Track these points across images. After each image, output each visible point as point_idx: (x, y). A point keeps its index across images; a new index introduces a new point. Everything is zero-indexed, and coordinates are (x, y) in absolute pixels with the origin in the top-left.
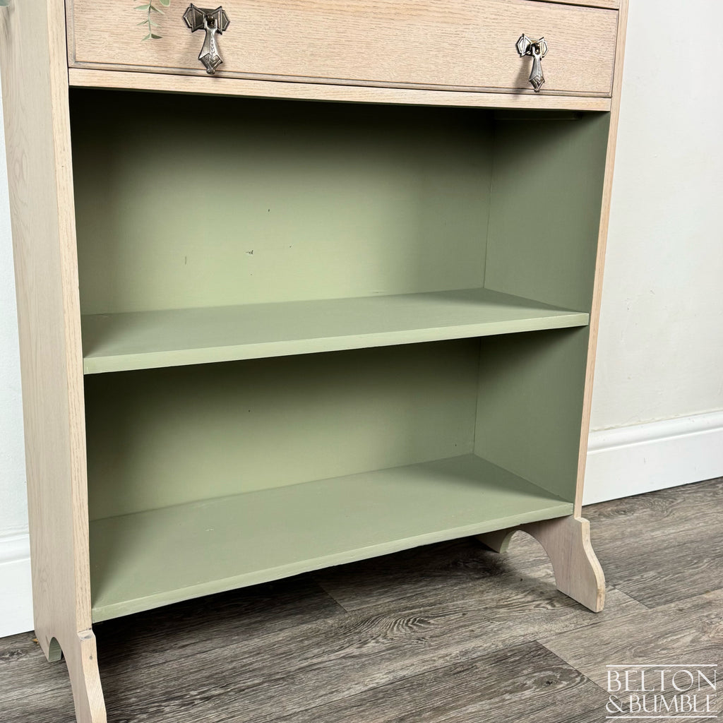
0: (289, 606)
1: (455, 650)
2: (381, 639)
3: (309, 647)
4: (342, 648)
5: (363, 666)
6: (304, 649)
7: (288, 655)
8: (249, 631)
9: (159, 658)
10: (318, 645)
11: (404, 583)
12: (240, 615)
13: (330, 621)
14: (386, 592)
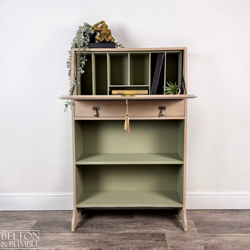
0: (125, 216)
1: (146, 231)
2: (135, 225)
3: (121, 223)
4: (126, 225)
5: (127, 229)
6: (119, 224)
7: (116, 224)
8: (114, 218)
9: (95, 219)
10: (123, 223)
11: (150, 217)
12: (115, 215)
13: (129, 220)
14: (145, 217)
